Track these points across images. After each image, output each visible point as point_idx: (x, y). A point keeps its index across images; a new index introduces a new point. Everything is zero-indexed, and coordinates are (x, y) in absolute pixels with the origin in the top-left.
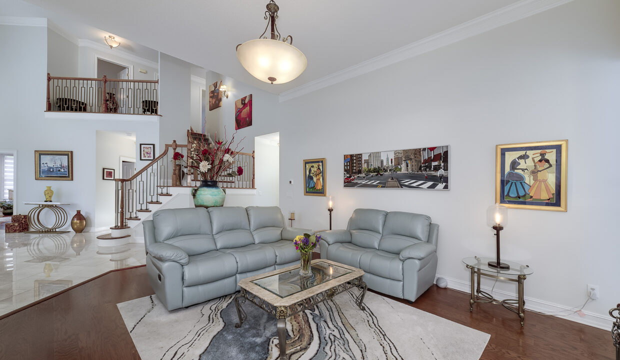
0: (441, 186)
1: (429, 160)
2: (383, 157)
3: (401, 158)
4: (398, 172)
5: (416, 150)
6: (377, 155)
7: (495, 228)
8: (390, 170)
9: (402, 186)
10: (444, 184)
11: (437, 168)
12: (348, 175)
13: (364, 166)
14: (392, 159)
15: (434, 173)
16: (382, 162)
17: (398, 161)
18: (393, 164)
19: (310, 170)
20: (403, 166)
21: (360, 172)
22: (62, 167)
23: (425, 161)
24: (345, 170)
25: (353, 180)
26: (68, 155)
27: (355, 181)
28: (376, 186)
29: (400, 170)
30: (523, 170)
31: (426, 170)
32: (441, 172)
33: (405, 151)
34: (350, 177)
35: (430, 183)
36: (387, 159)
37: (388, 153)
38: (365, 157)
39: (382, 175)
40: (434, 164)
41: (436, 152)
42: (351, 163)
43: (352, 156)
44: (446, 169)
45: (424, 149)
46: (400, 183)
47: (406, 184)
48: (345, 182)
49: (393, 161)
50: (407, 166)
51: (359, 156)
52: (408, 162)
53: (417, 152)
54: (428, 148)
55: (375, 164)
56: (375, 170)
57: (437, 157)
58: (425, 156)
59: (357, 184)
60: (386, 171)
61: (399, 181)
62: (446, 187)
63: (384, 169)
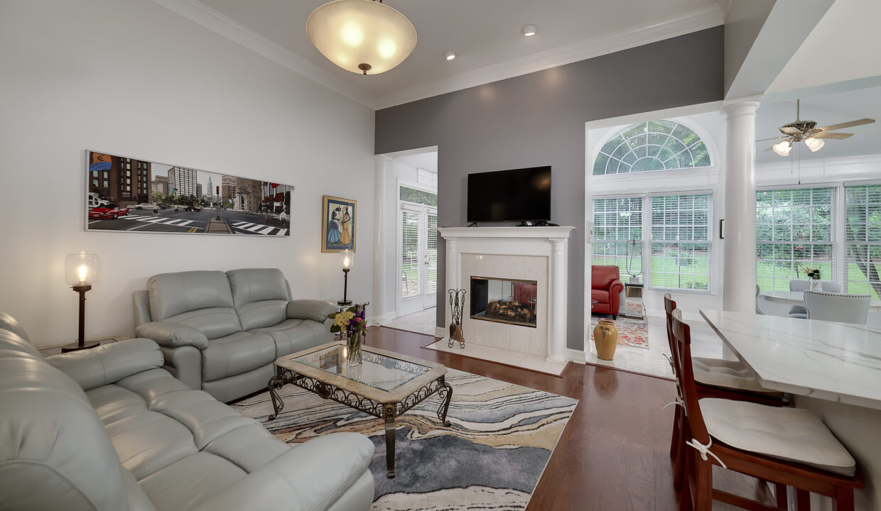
0: (282, 232)
1: (270, 199)
2: (202, 180)
3: (234, 188)
4: (228, 209)
5: (255, 182)
6: (190, 173)
8: (215, 204)
9: (234, 230)
10: (286, 230)
11: (279, 210)
12: (105, 202)
13: (157, 189)
14: (218, 188)
15: (275, 216)
16: (199, 188)
17: (229, 192)
18: (220, 195)
20: (237, 200)
21: (144, 199)
23: (267, 199)
24: (92, 188)
25: (125, 213)
27: (129, 217)
28: (185, 230)
29: (232, 206)
30: (338, 220)
31: (267, 211)
32: (283, 215)
33: (241, 180)
34: (111, 207)
35: (271, 228)
36: (209, 184)
37: (213, 176)
38: (155, 173)
39: (199, 210)
40: (277, 204)
41: (279, 190)
42: (114, 175)
43: (118, 161)
45: (266, 184)
46: (231, 226)
47: (241, 227)
48: (91, 217)
49: (220, 190)
50: (243, 202)
51: (142, 168)
52: (245, 196)
53: (257, 185)
54: (270, 184)
55: (188, 191)
56: (183, 200)
57: (280, 197)
58: (266, 192)
59: (133, 223)
60: (207, 204)
61: (230, 223)
62: (288, 234)
63: (203, 201)
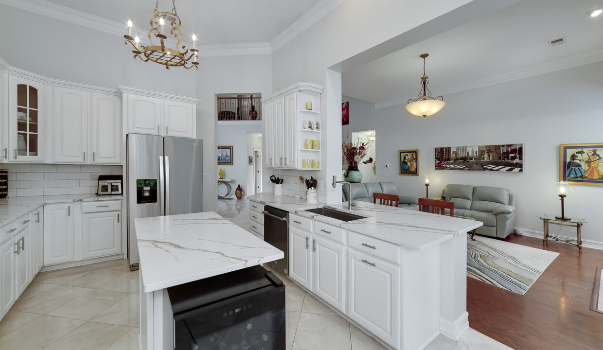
0: (517, 170)
1: (507, 153)
2: (469, 150)
3: (484, 151)
4: (481, 160)
5: (496, 146)
6: (464, 148)
7: (560, 196)
8: (475, 159)
9: (485, 169)
10: (519, 169)
11: (513, 158)
12: (439, 162)
13: (453, 156)
14: (476, 152)
15: (511, 161)
16: (468, 153)
17: (482, 153)
18: (477, 154)
19: (405, 158)
20: (486, 156)
21: (449, 159)
22: (227, 156)
23: (504, 153)
24: (436, 158)
25: (444, 165)
26: (230, 148)
27: (445, 166)
28: (463, 169)
29: (484, 158)
30: (580, 160)
31: (504, 159)
32: (517, 161)
33: (487, 147)
34: (440, 163)
35: (508, 168)
36: (472, 150)
37: (473, 147)
38: (452, 150)
39: (468, 162)
40: (511, 155)
41: (513, 148)
42: (441, 153)
43: (442, 149)
44: (521, 158)
45: (503, 146)
46: (483, 167)
47: (488, 168)
48: (436, 166)
49: (477, 152)
50: (489, 156)
51: (448, 149)
52: (490, 153)
53: (498, 147)
54: (506, 145)
55: (464, 155)
56: (462, 159)
57: (514, 151)
58: (504, 150)
59: (446, 167)
60: (471, 159)
61: (482, 166)
62: (521, 170)
63: (470, 158)
